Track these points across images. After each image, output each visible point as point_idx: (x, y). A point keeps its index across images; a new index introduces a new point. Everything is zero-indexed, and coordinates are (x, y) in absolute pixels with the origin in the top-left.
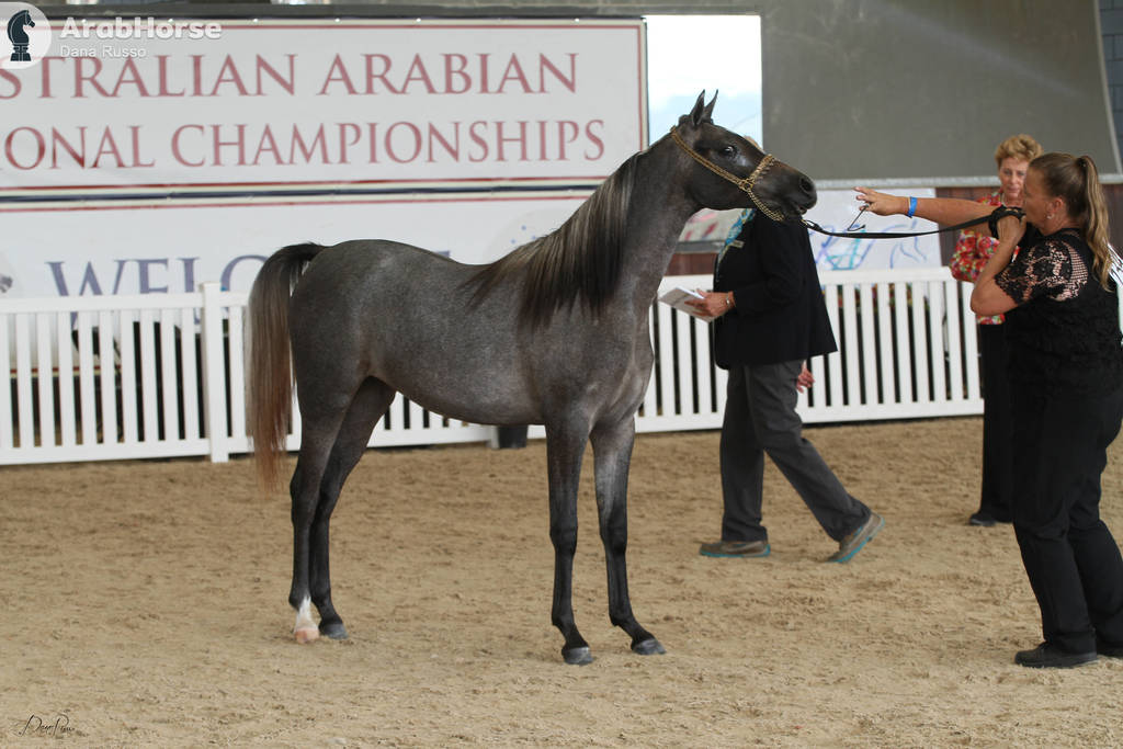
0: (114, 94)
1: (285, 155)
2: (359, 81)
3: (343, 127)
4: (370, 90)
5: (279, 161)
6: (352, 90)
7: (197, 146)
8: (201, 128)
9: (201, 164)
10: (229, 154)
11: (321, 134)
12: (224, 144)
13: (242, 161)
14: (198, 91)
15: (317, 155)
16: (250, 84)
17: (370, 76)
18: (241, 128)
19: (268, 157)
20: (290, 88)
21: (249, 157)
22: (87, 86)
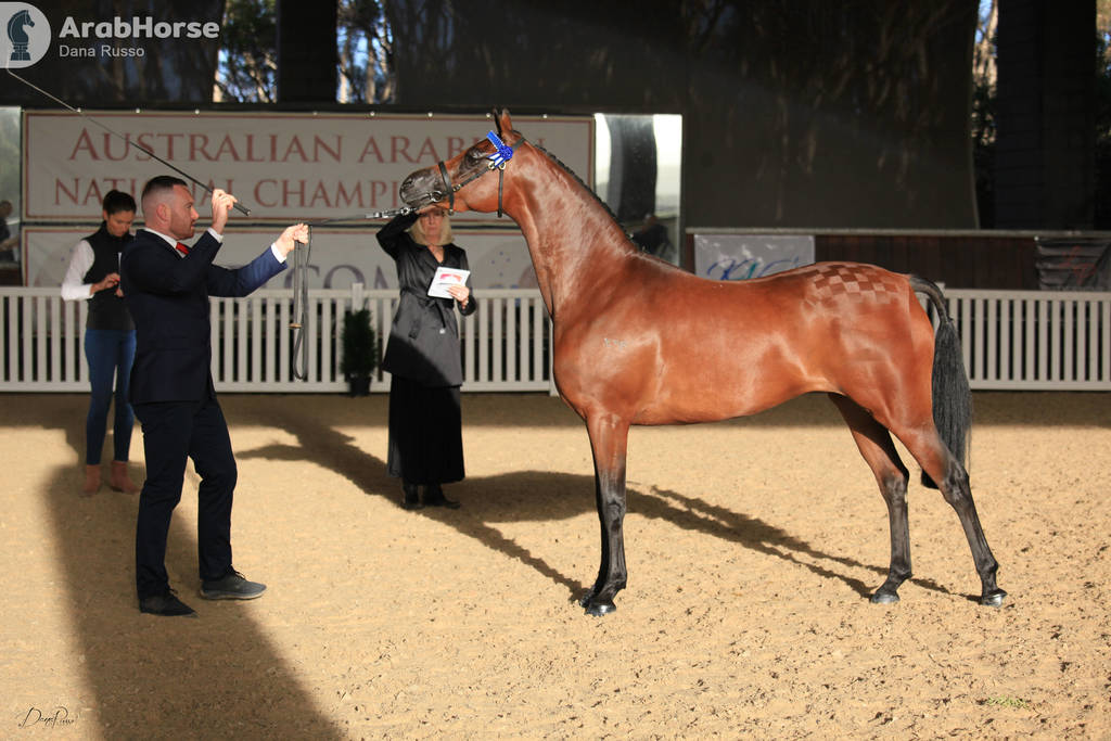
0: (217, 159)
1: (333, 201)
2: (386, 154)
3: (374, 184)
4: (394, 159)
5: (328, 204)
6: (380, 159)
7: (271, 194)
8: (275, 182)
9: (274, 205)
10: (294, 200)
11: (358, 188)
12: (292, 193)
13: (302, 203)
14: (273, 158)
15: (355, 200)
16: (310, 154)
17: (394, 150)
18: (303, 184)
19: (320, 202)
20: (337, 157)
21: (308, 200)
22: (198, 154)
